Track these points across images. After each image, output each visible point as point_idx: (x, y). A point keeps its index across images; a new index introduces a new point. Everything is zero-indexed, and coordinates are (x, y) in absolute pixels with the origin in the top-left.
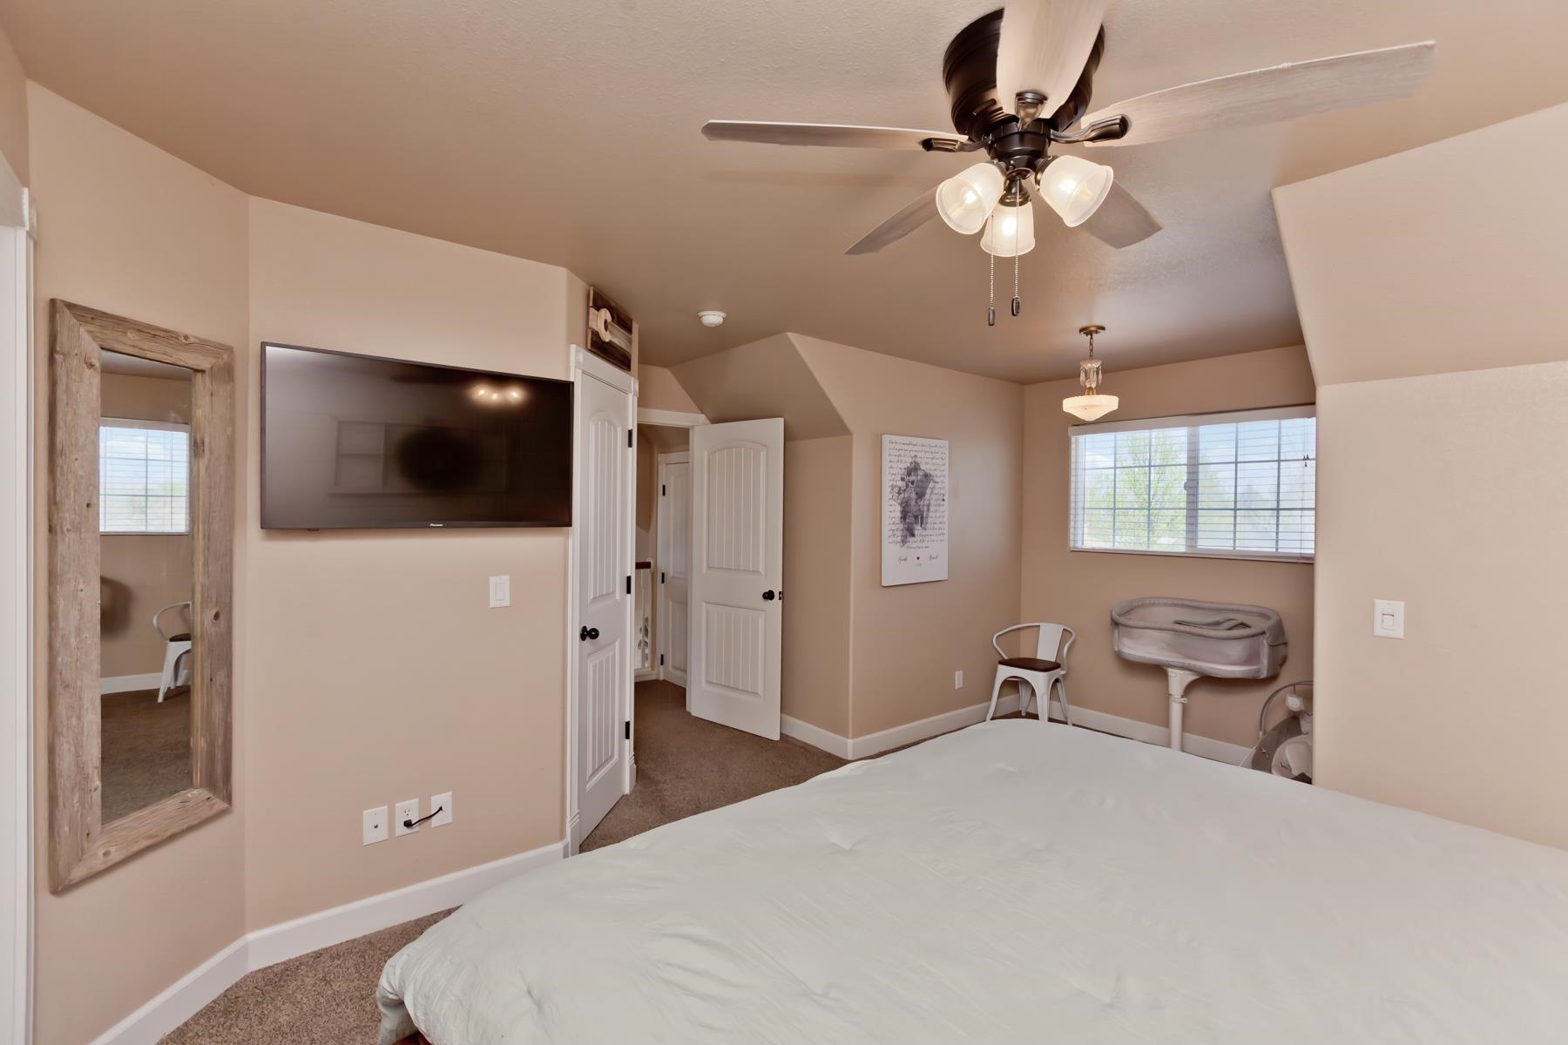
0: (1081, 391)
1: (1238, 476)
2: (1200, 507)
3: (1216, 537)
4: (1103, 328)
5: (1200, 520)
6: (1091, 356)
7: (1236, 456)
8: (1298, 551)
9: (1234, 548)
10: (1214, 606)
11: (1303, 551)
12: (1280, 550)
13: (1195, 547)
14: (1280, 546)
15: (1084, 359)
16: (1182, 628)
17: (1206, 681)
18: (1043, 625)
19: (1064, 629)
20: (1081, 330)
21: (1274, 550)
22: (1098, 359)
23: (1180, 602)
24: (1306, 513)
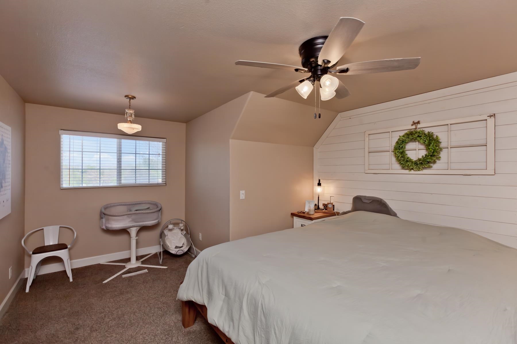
0: (126, 121)
1: (136, 158)
2: (122, 168)
3: (128, 179)
4: (135, 98)
5: (122, 173)
6: (130, 108)
7: (136, 151)
8: (157, 182)
9: (136, 183)
10: (128, 203)
11: (158, 182)
12: (150, 182)
13: (121, 183)
14: (150, 181)
15: (127, 108)
16: (138, 212)
17: (143, 229)
18: (45, 228)
19: (60, 227)
20: (126, 96)
21: (148, 182)
22: (133, 109)
23: (120, 204)
24: (158, 170)
